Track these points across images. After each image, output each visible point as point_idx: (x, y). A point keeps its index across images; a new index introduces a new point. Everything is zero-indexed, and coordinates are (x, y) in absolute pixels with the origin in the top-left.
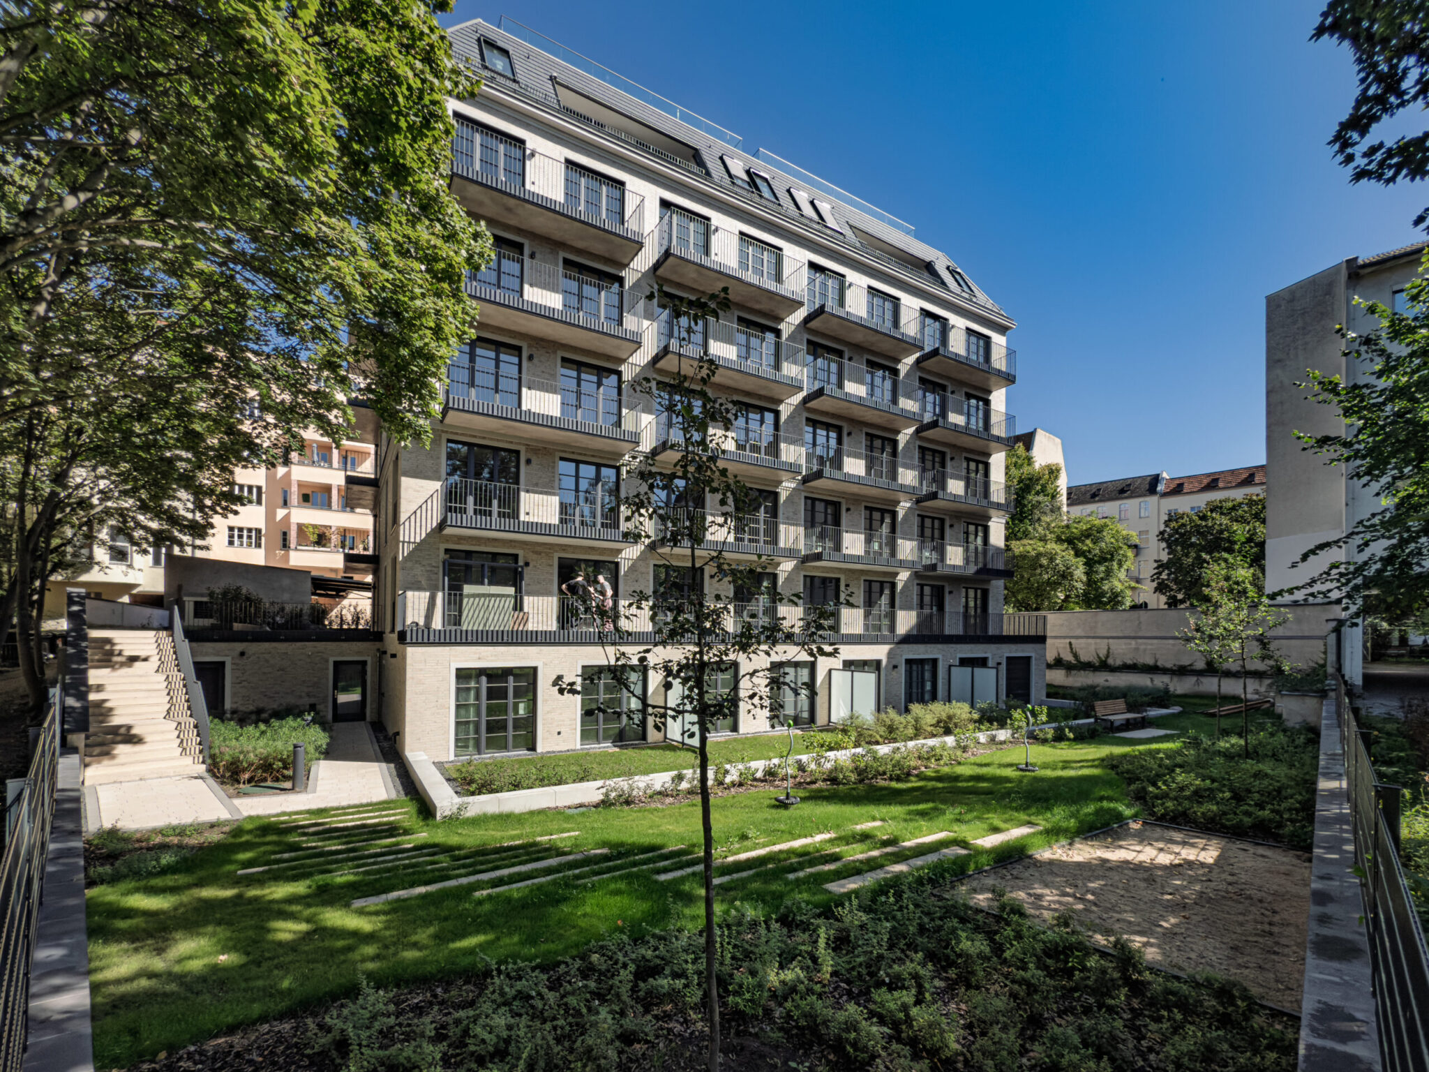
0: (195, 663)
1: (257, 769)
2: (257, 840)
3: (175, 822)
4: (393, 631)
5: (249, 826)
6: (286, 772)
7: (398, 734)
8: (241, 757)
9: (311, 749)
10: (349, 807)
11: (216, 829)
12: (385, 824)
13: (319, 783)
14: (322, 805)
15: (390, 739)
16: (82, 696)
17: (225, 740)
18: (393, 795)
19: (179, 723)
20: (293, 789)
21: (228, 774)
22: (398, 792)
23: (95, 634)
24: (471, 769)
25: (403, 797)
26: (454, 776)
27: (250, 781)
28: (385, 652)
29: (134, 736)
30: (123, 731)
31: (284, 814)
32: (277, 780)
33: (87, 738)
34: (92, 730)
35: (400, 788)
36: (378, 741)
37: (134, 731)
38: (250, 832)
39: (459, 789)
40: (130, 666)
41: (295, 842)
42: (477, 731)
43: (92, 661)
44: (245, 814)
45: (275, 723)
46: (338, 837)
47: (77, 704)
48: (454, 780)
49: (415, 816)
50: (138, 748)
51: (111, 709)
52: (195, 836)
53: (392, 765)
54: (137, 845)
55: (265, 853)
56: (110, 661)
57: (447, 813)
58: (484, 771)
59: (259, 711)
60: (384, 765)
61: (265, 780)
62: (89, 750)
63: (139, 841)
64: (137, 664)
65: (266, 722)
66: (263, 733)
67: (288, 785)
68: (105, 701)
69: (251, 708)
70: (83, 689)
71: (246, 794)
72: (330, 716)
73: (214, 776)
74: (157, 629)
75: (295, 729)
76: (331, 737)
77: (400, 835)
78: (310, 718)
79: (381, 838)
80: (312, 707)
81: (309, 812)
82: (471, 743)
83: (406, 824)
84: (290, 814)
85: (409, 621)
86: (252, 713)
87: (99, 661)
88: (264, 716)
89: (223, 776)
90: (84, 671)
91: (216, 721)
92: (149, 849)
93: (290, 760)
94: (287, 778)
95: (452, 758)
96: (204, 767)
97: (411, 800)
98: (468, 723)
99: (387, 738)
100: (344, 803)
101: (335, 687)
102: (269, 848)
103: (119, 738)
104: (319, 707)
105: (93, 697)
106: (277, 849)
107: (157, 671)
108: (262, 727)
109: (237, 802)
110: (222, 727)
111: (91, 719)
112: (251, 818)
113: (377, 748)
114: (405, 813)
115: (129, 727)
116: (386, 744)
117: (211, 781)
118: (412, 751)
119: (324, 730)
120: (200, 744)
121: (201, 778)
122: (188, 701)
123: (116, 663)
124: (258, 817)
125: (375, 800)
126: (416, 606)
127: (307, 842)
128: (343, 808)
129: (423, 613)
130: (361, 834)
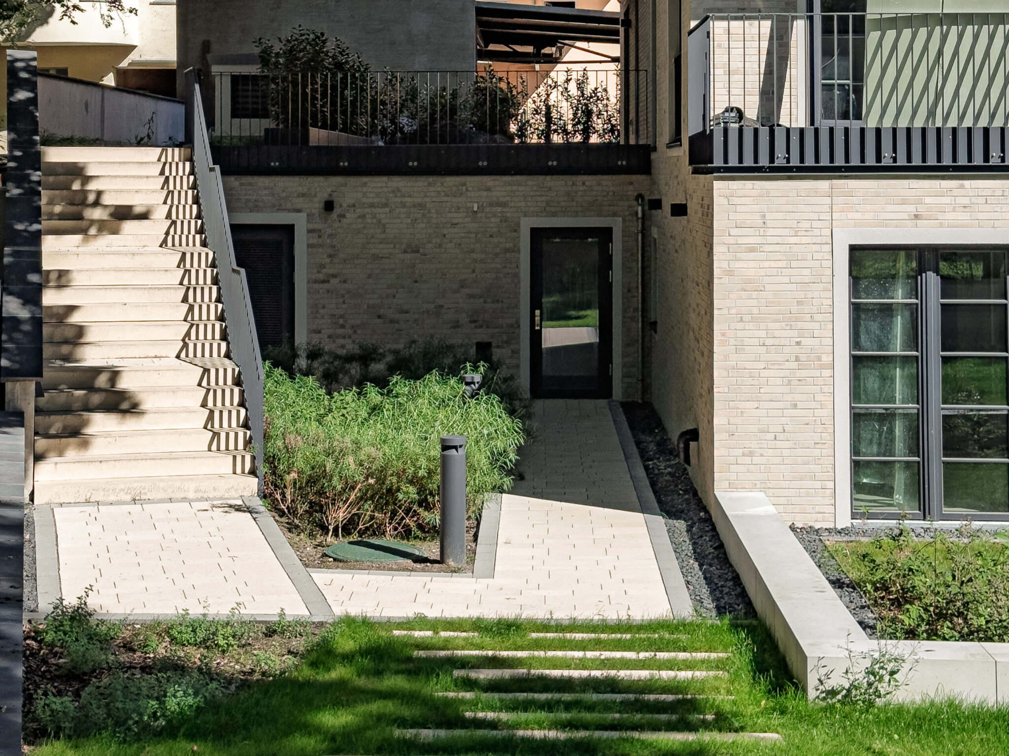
0: (235, 228)
1: (362, 499)
2: (362, 682)
3: (196, 611)
4: (676, 140)
5: (346, 644)
6: (427, 516)
7: (693, 435)
8: (329, 466)
9: (482, 459)
10: (574, 626)
11: (276, 640)
12: (666, 689)
13: (501, 550)
14: (508, 612)
15: (673, 453)
16: (32, 297)
17: (295, 418)
18: (686, 610)
19: (206, 371)
20: (441, 561)
21: (302, 508)
22: (698, 601)
23: (55, 155)
24: (902, 558)
25: (712, 618)
26: (854, 575)
27: (348, 528)
28: (656, 204)
29: (123, 395)
30: (102, 381)
31: (421, 622)
32: (407, 534)
33: (39, 393)
34: (48, 374)
35: (704, 591)
36: (644, 456)
37: (123, 384)
38: (348, 658)
39: (869, 616)
40: (115, 232)
41: (448, 703)
42: (916, 444)
43: (51, 216)
44: (338, 611)
45: (401, 386)
46: (549, 706)
47: (24, 313)
48: (854, 586)
49: (746, 676)
50: (131, 424)
51: (80, 331)
52: (234, 651)
53: (681, 525)
54: (124, 658)
55: (380, 719)
56: (79, 217)
57: (837, 681)
58: (943, 567)
59: (366, 357)
60: (659, 521)
61: (379, 531)
62: (43, 420)
63: (128, 647)
64: (129, 226)
65: (382, 383)
66: (375, 410)
67: (431, 549)
68: (71, 309)
69: (351, 347)
70: (34, 278)
71: (339, 562)
72: (524, 380)
73: (275, 508)
74: (165, 146)
75: (444, 403)
76: (527, 432)
77: (706, 725)
78: (478, 378)
79: (655, 727)
80: (484, 351)
81: (478, 625)
82: (900, 479)
83: (723, 699)
84: (435, 625)
85: (718, 106)
86: (349, 359)
87: (62, 217)
88: (377, 367)
89: (292, 511)
90: (36, 238)
91: (278, 371)
92: (146, 669)
93: (434, 484)
94: (428, 531)
95: (844, 521)
96: (253, 483)
97: (735, 627)
98: (887, 417)
99: (665, 449)
100: (562, 614)
101: (535, 303)
102: (389, 707)
103: (96, 399)
104: (497, 354)
105: (51, 298)
106: (406, 712)
107: (164, 243)
108: (373, 394)
109: (321, 577)
110: (288, 388)
111: (47, 351)
112: (349, 621)
113: (641, 473)
114: (719, 665)
115: (114, 374)
116: (662, 465)
117: (268, 519)
118: (732, 486)
119: (511, 412)
120: (246, 426)
121: (250, 510)
122: (221, 318)
123: (92, 222)
124: (366, 623)
125: (639, 614)
126: (737, 64)
127: (474, 704)
128: (560, 627)
129: (755, 82)
130: (607, 707)
